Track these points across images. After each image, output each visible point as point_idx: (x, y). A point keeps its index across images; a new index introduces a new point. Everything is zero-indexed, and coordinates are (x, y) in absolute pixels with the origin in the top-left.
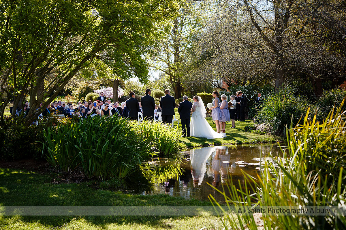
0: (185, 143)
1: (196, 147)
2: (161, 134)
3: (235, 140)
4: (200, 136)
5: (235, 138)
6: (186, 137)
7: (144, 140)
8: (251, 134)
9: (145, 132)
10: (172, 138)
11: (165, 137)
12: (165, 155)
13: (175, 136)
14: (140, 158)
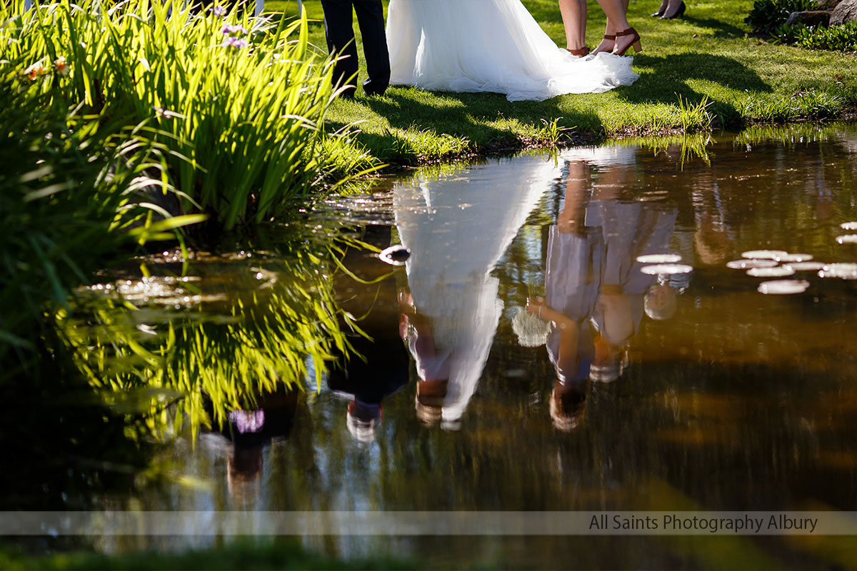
0: (363, 140)
1: (435, 159)
2: (194, 81)
3: (695, 98)
4: (454, 86)
5: (693, 84)
6: (360, 93)
7: (82, 134)
8: (797, 53)
9: (78, 75)
10: (275, 107)
11: (221, 100)
12: (230, 226)
13: (296, 92)
14: (61, 266)
